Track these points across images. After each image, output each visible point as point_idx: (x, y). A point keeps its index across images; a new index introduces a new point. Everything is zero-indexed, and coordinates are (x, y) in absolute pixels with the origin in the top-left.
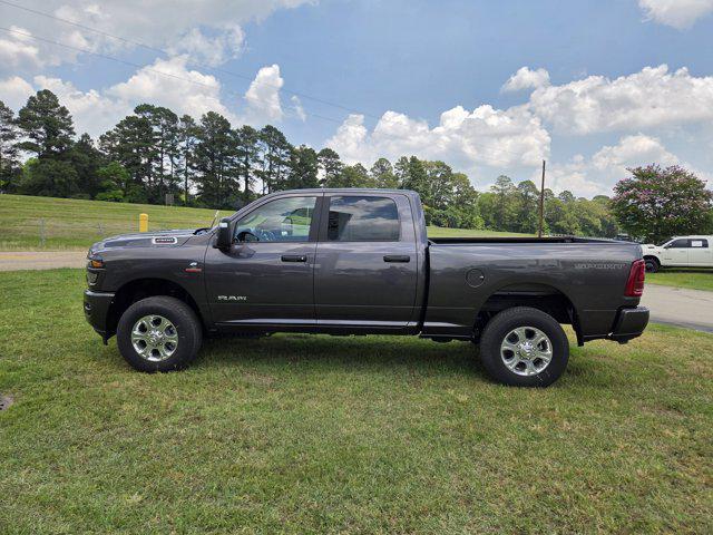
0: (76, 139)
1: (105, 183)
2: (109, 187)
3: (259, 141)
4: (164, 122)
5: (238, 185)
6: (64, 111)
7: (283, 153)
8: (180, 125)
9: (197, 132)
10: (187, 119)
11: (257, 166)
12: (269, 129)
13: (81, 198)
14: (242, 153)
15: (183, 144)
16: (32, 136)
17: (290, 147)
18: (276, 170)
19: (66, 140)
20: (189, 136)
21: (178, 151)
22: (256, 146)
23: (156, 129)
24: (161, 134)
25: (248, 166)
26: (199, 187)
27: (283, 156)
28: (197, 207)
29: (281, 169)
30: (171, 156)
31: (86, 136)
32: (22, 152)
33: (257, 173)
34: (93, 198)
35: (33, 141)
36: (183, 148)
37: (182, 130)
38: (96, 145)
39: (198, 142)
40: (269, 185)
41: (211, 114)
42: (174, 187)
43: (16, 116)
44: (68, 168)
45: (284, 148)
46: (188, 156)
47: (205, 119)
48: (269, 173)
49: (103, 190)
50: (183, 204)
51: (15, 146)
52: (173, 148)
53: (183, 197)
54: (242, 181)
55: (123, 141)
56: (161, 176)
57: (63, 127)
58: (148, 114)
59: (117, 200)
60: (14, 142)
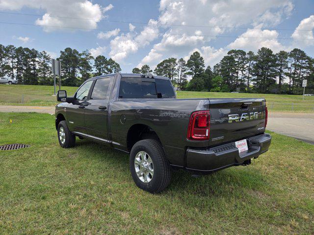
0: (205, 68)
1: (214, 85)
2: (215, 86)
3: (288, 58)
4: (240, 56)
5: (275, 81)
6: (202, 58)
7: (304, 62)
8: (247, 56)
9: (255, 58)
10: (250, 53)
11: (286, 71)
12: (295, 50)
13: (205, 91)
14: (278, 65)
15: (248, 65)
16: (191, 69)
17: (308, 58)
18: (298, 71)
19: (201, 70)
20: (251, 61)
21: (245, 68)
22: (287, 60)
23: (236, 60)
24: (238, 62)
25: (281, 71)
26: (254, 84)
27: (304, 64)
28: (252, 93)
29: (302, 70)
30: (242, 71)
31: (209, 67)
32: (188, 76)
33: (287, 74)
34: (209, 91)
35: (191, 71)
36: (247, 67)
37: (247, 59)
38: (212, 70)
39: (255, 63)
40: (293, 80)
41: (263, 49)
42: (242, 84)
43: (186, 63)
44: (201, 80)
45: (305, 59)
46: (249, 69)
47: (260, 51)
48: (294, 74)
49: (213, 87)
50: (246, 92)
51: (185, 74)
52: (243, 67)
53: (246, 89)
54: (277, 79)
55: (222, 67)
56: (237, 80)
57: (201, 64)
58: (233, 54)
59: (218, 91)
60: (185, 72)
